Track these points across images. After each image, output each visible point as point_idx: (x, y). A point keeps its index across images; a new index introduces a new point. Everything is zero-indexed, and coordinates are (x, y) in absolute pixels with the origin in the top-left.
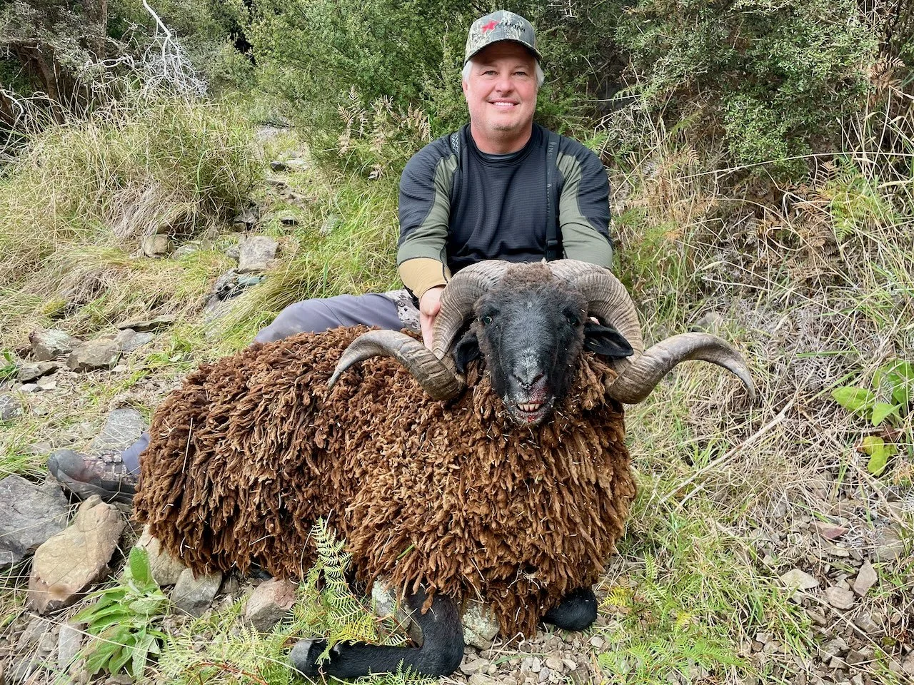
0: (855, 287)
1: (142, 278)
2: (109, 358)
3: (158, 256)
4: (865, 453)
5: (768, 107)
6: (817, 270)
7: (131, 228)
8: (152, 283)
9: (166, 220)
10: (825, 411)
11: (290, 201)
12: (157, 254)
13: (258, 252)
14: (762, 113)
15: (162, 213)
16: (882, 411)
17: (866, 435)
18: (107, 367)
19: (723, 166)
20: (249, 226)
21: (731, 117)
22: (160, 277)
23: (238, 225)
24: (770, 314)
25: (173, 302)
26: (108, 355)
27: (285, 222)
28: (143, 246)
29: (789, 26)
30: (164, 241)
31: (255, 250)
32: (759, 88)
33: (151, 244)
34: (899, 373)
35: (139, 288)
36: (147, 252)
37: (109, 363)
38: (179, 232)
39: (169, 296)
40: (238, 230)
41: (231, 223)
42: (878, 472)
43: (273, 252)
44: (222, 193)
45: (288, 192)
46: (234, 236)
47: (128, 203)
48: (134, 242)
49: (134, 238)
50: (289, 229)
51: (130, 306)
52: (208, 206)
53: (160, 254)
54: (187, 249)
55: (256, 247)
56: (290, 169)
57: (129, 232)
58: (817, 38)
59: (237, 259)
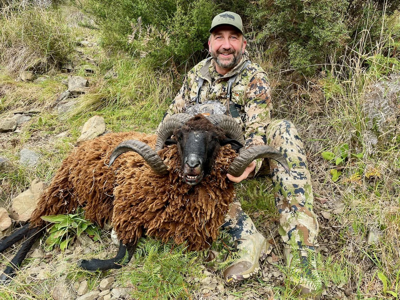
0: (328, 117)
1: (21, 90)
2: (12, 126)
3: (28, 81)
4: (331, 175)
5: (304, 49)
6: (316, 110)
7: (15, 67)
8: (27, 93)
9: (31, 65)
10: (318, 160)
11: (87, 61)
12: (27, 80)
13: (78, 83)
14: (302, 50)
15: (29, 61)
16: (338, 160)
17: (331, 169)
18: (11, 131)
19: (283, 68)
20: (69, 71)
21: (291, 50)
22: (30, 91)
23: (64, 69)
24: (298, 125)
25: (37, 103)
26: (12, 124)
27: (87, 71)
28: (20, 76)
29: (319, 21)
30: (31, 74)
31: (76, 82)
32: (301, 41)
33: (24, 75)
34: (344, 148)
35: (21, 95)
36: (23, 79)
37: (12, 129)
38: (38, 70)
39: (35, 100)
40: (63, 72)
41: (61, 68)
42: (335, 181)
43: (85, 84)
44: (57, 54)
45: (85, 57)
46: (62, 74)
47: (13, 55)
48: (16, 73)
49: (16, 72)
50: (89, 74)
51: (17, 103)
52: (51, 60)
53: (29, 80)
54: (42, 79)
55: (77, 81)
56: (83, 45)
57: (13, 69)
58: (327, 27)
59: (67, 86)
